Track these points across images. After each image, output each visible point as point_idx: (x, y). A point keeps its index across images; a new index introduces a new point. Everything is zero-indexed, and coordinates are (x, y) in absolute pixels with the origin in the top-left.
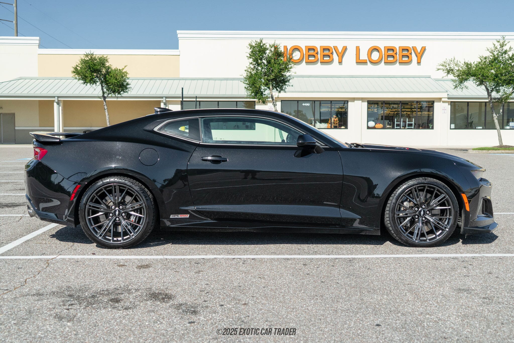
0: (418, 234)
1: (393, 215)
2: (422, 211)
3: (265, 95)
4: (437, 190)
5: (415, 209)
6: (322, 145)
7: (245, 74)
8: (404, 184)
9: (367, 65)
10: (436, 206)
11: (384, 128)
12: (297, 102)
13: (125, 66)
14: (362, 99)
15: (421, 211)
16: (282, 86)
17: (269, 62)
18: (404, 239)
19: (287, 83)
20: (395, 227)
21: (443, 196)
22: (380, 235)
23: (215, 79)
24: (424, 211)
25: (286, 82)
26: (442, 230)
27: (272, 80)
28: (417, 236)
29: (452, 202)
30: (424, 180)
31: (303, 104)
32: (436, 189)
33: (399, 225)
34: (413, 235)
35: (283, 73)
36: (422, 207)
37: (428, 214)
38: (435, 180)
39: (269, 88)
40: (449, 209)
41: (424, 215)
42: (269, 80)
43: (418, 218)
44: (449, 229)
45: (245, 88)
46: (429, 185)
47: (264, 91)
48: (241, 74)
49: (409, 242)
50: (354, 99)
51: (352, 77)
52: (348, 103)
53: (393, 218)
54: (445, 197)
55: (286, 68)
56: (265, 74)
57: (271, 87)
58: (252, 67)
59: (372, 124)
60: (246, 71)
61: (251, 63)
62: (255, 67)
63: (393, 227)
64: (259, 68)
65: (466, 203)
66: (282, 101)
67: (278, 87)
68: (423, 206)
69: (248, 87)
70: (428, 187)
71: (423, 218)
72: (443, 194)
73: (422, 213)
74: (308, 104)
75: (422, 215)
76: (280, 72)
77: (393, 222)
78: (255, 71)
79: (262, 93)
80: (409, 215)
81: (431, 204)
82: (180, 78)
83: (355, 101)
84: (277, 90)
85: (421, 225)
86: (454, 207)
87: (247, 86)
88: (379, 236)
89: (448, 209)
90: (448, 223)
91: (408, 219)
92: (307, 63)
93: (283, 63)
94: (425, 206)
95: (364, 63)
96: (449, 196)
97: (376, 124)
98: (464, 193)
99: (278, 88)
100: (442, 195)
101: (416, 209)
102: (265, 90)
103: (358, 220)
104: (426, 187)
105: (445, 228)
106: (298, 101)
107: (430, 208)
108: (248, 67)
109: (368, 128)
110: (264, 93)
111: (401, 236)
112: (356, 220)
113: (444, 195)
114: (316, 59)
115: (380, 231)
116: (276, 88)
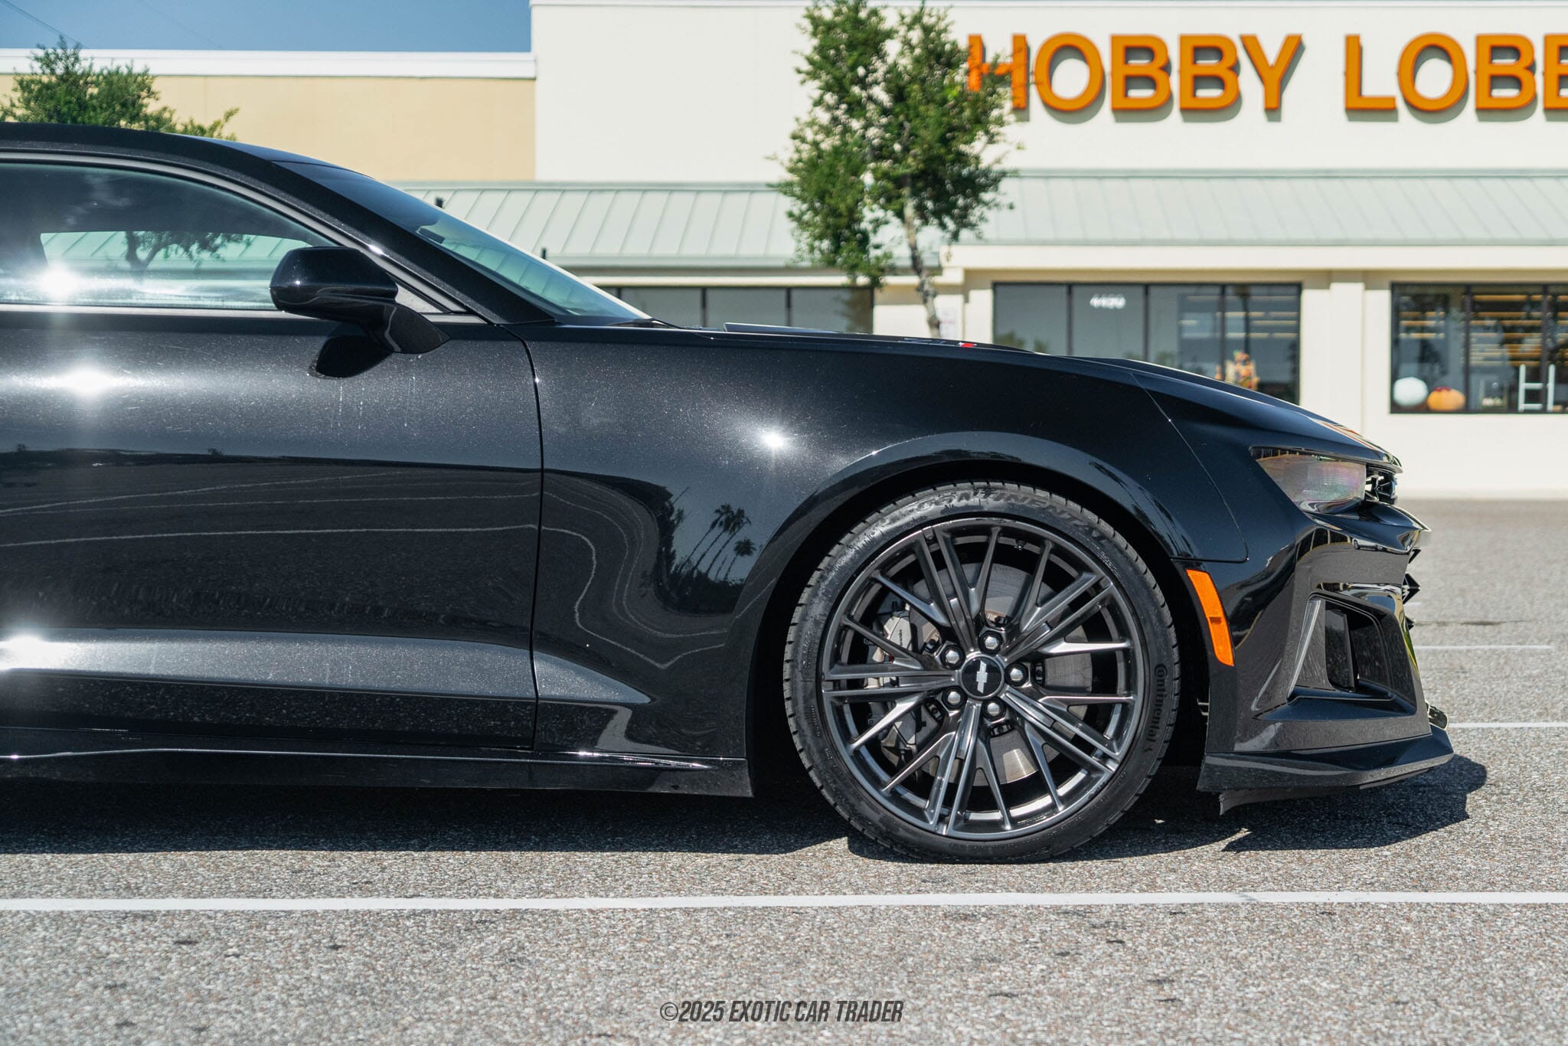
0: (952, 788)
1: (811, 685)
2: (983, 666)
3: (877, 247)
4: (1052, 552)
5: (943, 657)
6: (447, 311)
7: (787, 152)
8: (875, 515)
9: (1395, 119)
10: (1053, 640)
11: (1467, 408)
12: (1064, 289)
13: (229, 115)
14: (1368, 278)
15: (974, 667)
16: (966, 209)
17: (899, 94)
18: (876, 817)
19: (986, 196)
20: (821, 752)
21: (1086, 582)
22: (749, 793)
23: (698, 189)
24: (992, 670)
25: (984, 188)
26: (1092, 769)
27: (915, 177)
28: (948, 802)
29: (1134, 614)
30: (981, 495)
31: (1096, 302)
32: (1049, 546)
33: (847, 738)
34: (925, 795)
35: (963, 148)
36: (982, 647)
37: (1016, 685)
38: (1042, 494)
39: (900, 214)
40: (1125, 651)
41: (989, 687)
42: (899, 182)
43: (960, 706)
44: (1122, 764)
45: (791, 215)
46: (1008, 522)
47: (875, 231)
48: (770, 153)
49: (902, 833)
50: (1326, 278)
51: (1329, 175)
52: (1299, 293)
53: (814, 701)
54: (1097, 587)
55: (980, 120)
56: (881, 153)
57: (909, 211)
58: (824, 117)
59: (1411, 389)
60: (794, 137)
61: (819, 103)
62: (835, 120)
63: (814, 749)
64: (856, 124)
65: (1216, 620)
66: (996, 286)
67: (948, 212)
68: (990, 641)
69: (803, 213)
70: (1006, 532)
71: (993, 707)
72: (1090, 570)
73: (982, 676)
74: (1117, 302)
75: (981, 688)
76: (944, 141)
77: (811, 724)
78: (835, 141)
79: (864, 240)
80: (904, 686)
81: (1026, 626)
82: (536, 184)
83: (1335, 286)
84: (943, 226)
85: (970, 739)
86: (1144, 644)
87: (798, 207)
88: (744, 800)
89: (1120, 656)
90: (1119, 734)
91: (902, 707)
92: (1123, 113)
93: (962, 97)
94: (998, 636)
95: (1383, 111)
96: (1118, 585)
97: (1430, 390)
98: (1196, 565)
99: (947, 220)
100: (1085, 575)
101: (952, 655)
102: (878, 223)
103: (624, 716)
104: (996, 531)
105: (1105, 758)
106: (1070, 286)
107: (1022, 649)
108: (806, 118)
109: (1396, 408)
110: (874, 240)
111: (860, 799)
112: (614, 712)
113: (1093, 579)
114: (1162, 98)
115: (746, 771)
116: (937, 214)
